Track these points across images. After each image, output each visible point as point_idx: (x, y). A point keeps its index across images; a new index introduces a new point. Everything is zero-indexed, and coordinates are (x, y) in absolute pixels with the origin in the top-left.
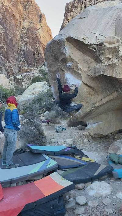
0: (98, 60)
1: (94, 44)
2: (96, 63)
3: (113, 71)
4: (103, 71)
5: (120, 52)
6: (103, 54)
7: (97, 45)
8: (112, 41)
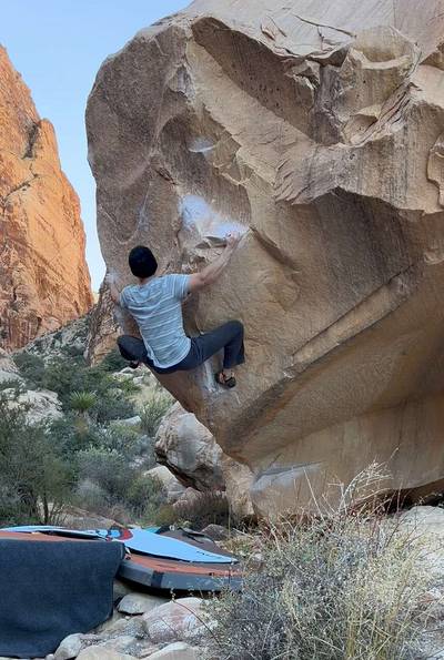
1: (311, 59)
2: (315, 145)
4: (341, 176)
5: (413, 91)
6: (343, 100)
7: (322, 63)
8: (383, 47)
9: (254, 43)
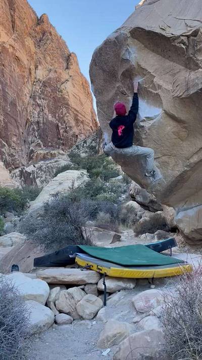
0: (191, 64)
1: (183, 36)
2: (189, 71)
6: (199, 50)
7: (188, 37)
9: (156, 34)
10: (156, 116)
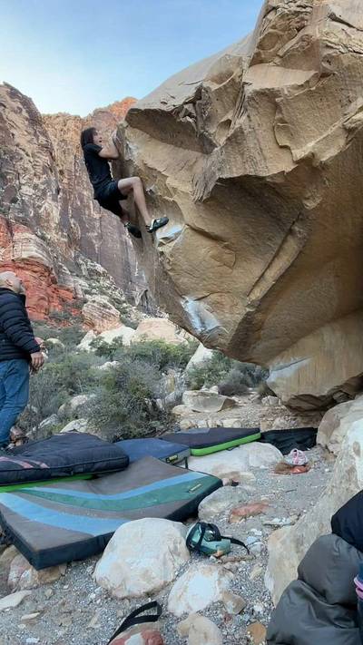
0: (205, 145)
1: (186, 103)
2: (206, 156)
3: (243, 159)
4: (219, 170)
5: (246, 88)
6: (209, 118)
7: (193, 102)
8: (224, 70)
10: (177, 234)
